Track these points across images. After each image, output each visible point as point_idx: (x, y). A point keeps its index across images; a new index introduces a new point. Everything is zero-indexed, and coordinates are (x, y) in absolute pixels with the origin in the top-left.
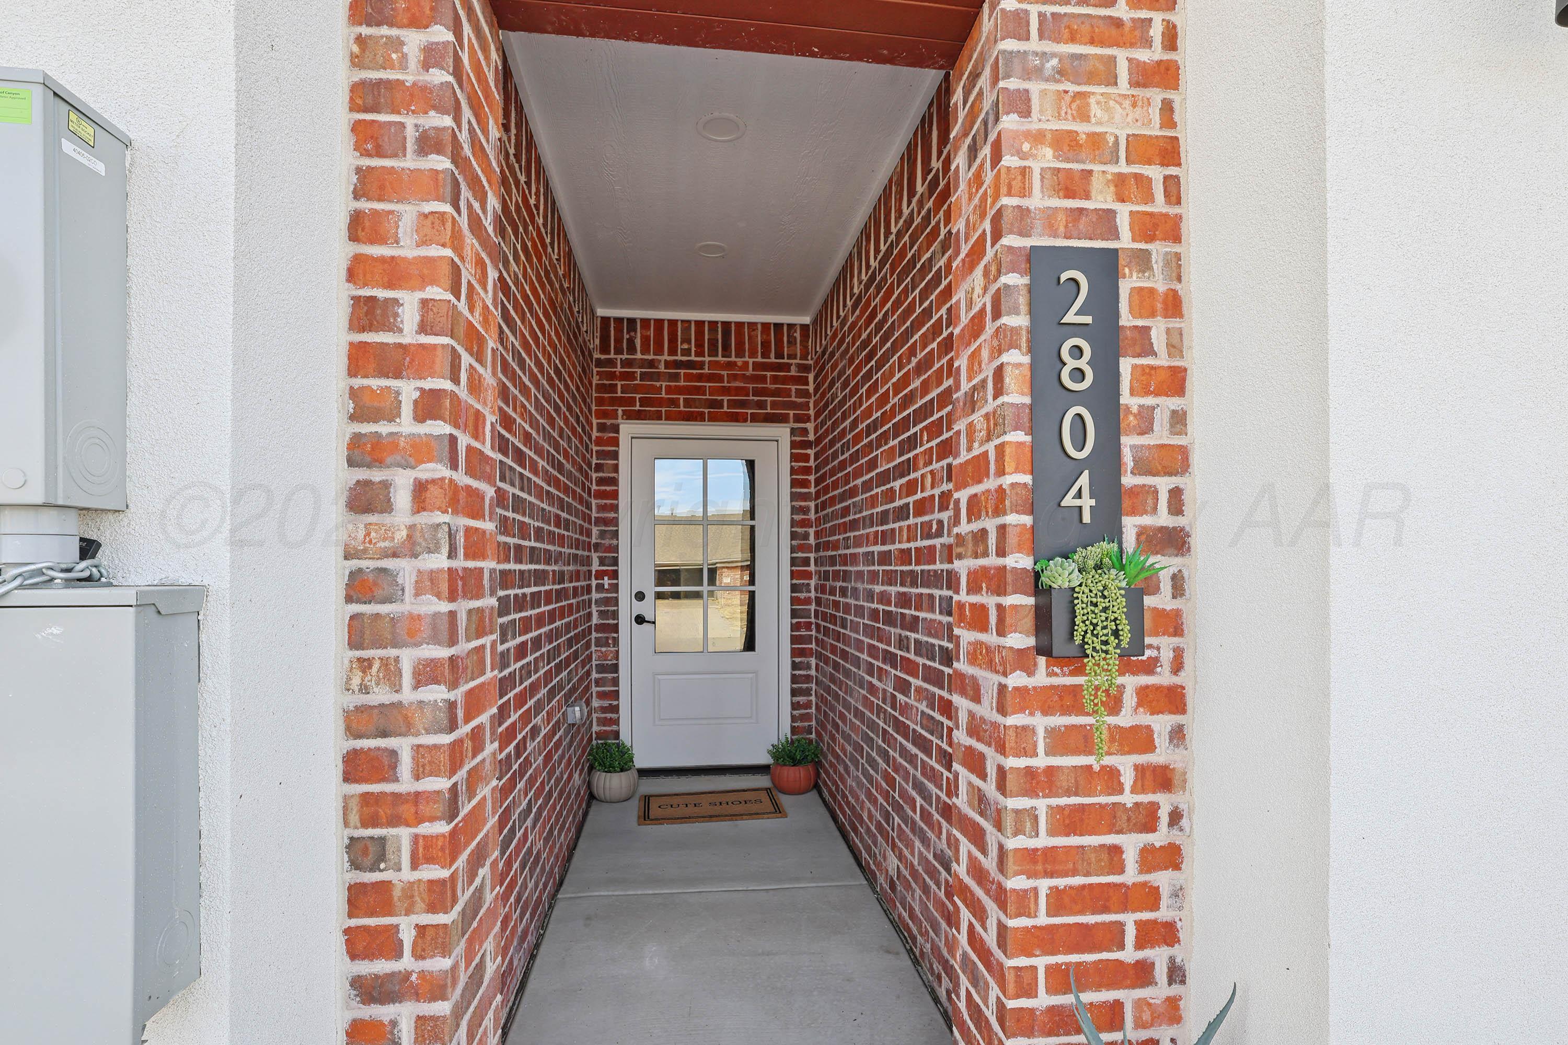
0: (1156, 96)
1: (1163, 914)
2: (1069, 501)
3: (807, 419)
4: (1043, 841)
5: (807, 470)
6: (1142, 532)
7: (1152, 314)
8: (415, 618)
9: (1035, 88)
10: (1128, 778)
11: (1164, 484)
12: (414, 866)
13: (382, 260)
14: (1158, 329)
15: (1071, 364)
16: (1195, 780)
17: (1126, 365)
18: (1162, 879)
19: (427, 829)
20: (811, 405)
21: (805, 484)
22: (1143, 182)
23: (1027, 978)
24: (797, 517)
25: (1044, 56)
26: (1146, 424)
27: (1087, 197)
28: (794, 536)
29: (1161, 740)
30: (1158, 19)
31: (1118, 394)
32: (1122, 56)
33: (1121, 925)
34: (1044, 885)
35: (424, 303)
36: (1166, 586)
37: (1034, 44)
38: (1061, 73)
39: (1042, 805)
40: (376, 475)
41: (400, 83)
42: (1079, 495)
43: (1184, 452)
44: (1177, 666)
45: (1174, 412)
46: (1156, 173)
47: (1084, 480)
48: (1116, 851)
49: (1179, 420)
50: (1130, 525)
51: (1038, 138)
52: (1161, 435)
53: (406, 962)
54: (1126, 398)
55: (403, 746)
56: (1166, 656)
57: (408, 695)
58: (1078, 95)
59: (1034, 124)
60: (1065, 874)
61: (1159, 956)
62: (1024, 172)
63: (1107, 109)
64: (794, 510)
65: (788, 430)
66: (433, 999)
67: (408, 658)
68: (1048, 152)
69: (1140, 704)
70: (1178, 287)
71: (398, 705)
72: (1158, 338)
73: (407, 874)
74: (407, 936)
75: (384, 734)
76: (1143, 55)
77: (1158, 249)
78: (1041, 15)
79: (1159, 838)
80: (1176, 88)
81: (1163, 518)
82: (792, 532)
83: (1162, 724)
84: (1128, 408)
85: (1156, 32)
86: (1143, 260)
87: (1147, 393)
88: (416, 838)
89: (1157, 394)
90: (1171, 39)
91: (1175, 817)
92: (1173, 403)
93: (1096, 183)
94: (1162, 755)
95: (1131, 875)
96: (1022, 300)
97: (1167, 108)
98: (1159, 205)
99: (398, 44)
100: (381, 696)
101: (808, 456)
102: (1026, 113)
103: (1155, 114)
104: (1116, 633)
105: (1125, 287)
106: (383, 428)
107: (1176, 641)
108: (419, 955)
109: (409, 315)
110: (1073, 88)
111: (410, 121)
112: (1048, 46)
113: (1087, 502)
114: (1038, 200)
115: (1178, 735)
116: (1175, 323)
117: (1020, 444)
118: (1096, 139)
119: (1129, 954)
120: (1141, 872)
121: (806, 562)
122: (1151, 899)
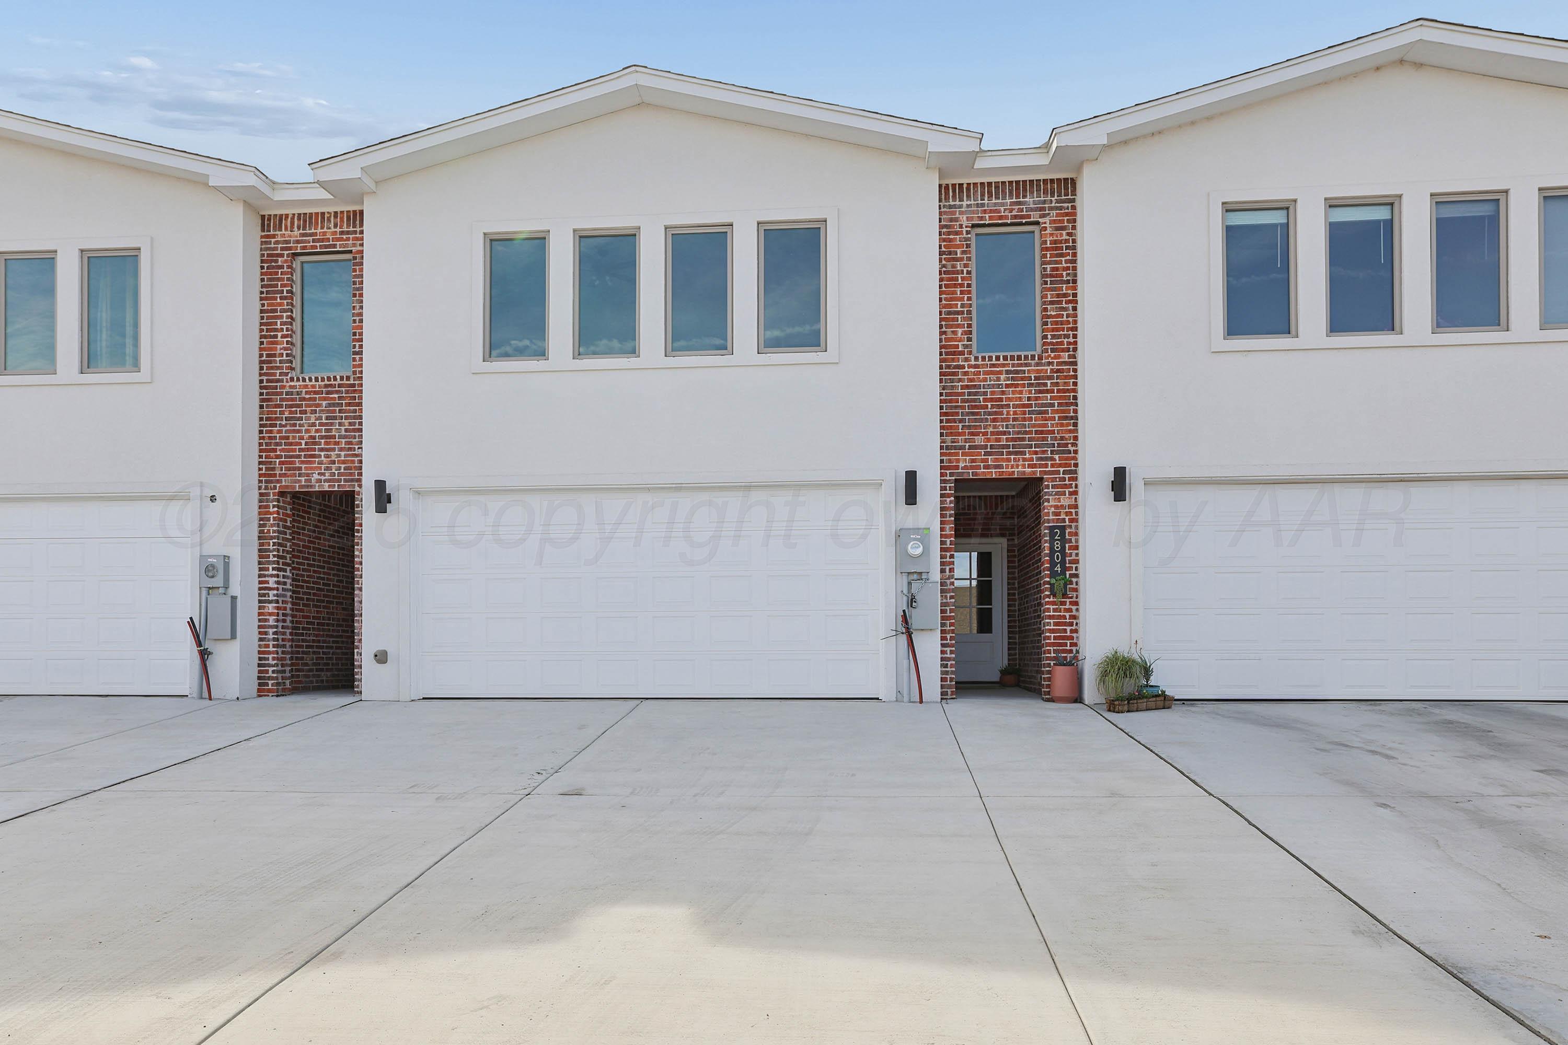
0: (1074, 497)
1: (1075, 641)
2: (1056, 569)
3: (1014, 535)
4: (1052, 627)
5: (1015, 556)
6: (1070, 574)
7: (1072, 536)
8: (949, 589)
9: (1050, 497)
10: (1068, 617)
11: (1074, 566)
12: (950, 627)
13: (944, 534)
14: (1073, 539)
15: (1057, 546)
16: (1081, 618)
17: (1067, 545)
18: (1074, 635)
19: (951, 621)
20: (1016, 529)
21: (1013, 562)
22: (1071, 513)
23: (1050, 651)
24: (1010, 576)
25: (1053, 492)
26: (1071, 555)
27: (1060, 516)
28: (1009, 583)
29: (1074, 611)
30: (1074, 483)
31: (1065, 550)
32: (1067, 491)
33: (1067, 643)
34: (1052, 635)
35: (950, 541)
36: (1074, 584)
37: (1051, 490)
38: (1056, 494)
39: (1052, 621)
40: (944, 567)
41: (946, 507)
42: (1058, 568)
43: (1078, 560)
44: (1077, 597)
45: (1076, 553)
46: (1073, 511)
47: (1059, 565)
48: (1066, 629)
49: (1077, 555)
50: (1068, 573)
51: (1051, 506)
52: (1074, 557)
53: (949, 641)
54: (1067, 551)
55: (948, 608)
56: (1075, 596)
57: (949, 601)
58: (1058, 498)
59: (1051, 503)
60: (1056, 633)
61: (1074, 649)
62: (1049, 512)
63: (1064, 500)
64: (1009, 573)
65: (1006, 540)
66: (952, 647)
67: (948, 595)
68: (1053, 509)
69: (1070, 604)
70: (1077, 531)
71: (947, 602)
72: (1073, 540)
73: (948, 628)
74: (948, 638)
75: (945, 607)
76: (1071, 490)
77: (1073, 524)
78: (1052, 485)
79: (1073, 628)
80: (1077, 495)
81: (1074, 572)
82: (1008, 582)
83: (1074, 608)
84: (1067, 553)
85: (1074, 486)
86: (1070, 527)
87: (1071, 550)
88: (950, 623)
89: (1073, 550)
90: (1076, 486)
91: (1077, 624)
92: (1076, 551)
93: (1062, 513)
94: (1074, 613)
95: (1068, 634)
96: (1048, 535)
97: (1076, 498)
98: (1074, 516)
99: (946, 500)
100: (945, 601)
101: (1014, 550)
102: (1049, 502)
103: (1073, 500)
104: (1062, 590)
105: (1067, 531)
106: (945, 560)
107: (1077, 593)
108: (950, 640)
109: (948, 543)
110: (1057, 497)
111: (948, 512)
112: (1053, 490)
113: (1059, 569)
114: (1051, 517)
115: (1077, 610)
116: (1076, 537)
117: (1048, 560)
118: (1062, 506)
119: (1068, 648)
120: (1070, 633)
121: (1014, 594)
122: (1072, 638)
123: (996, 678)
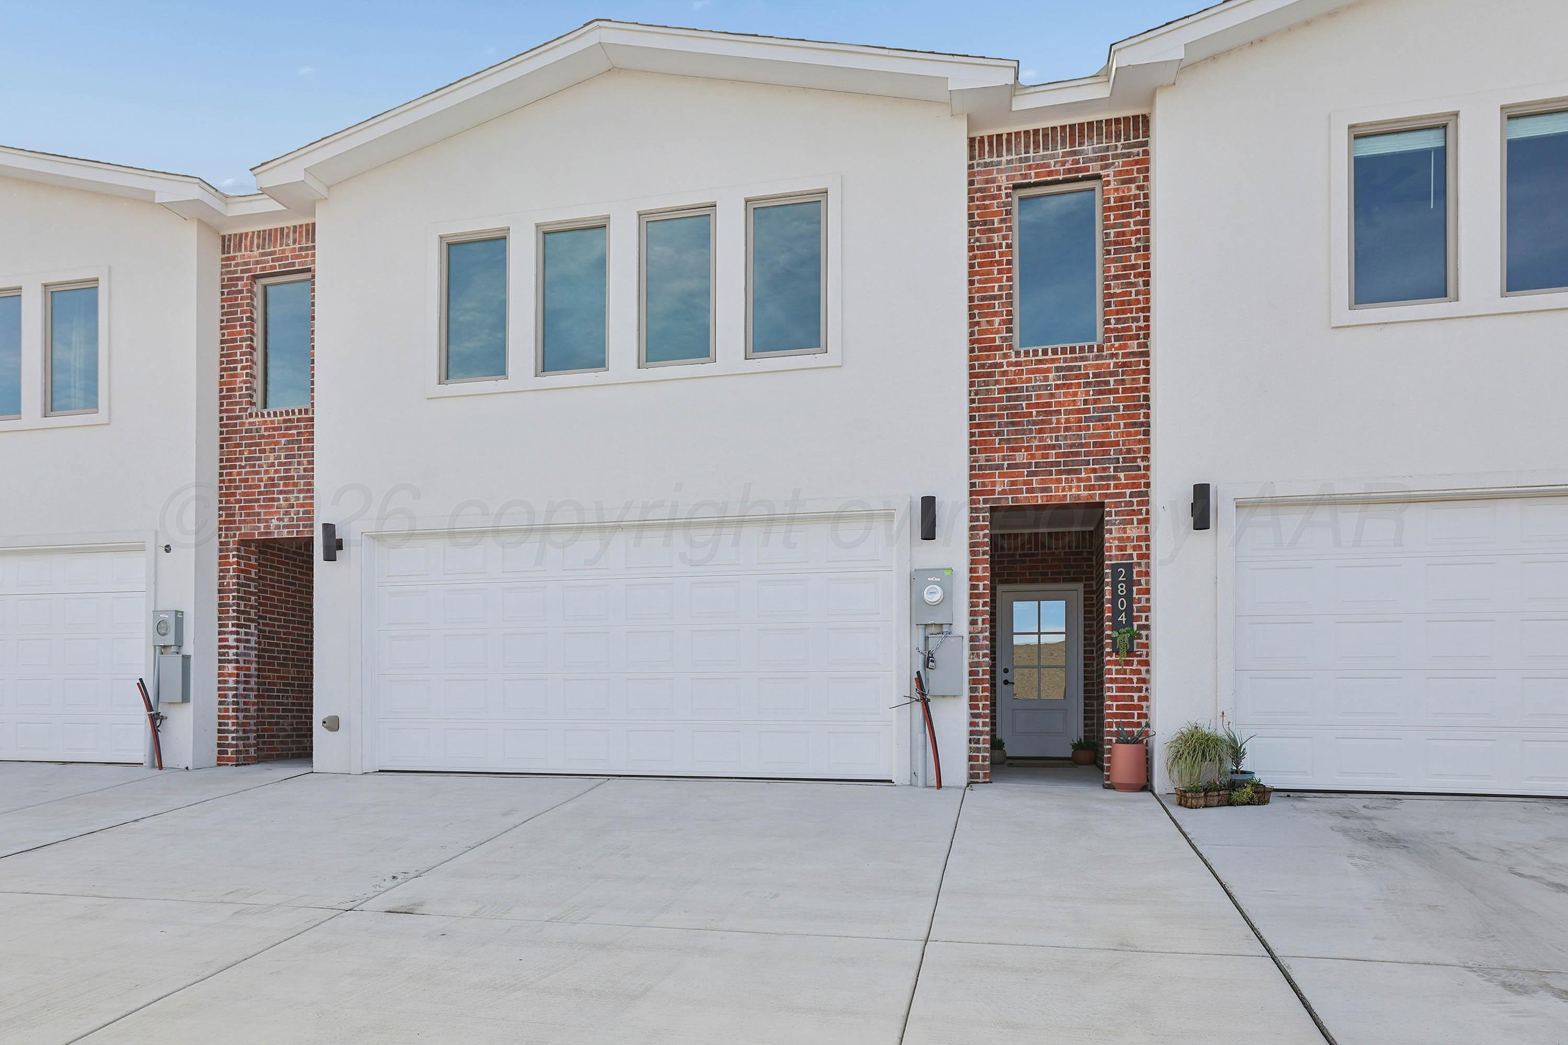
0: (1144, 526)
1: (1144, 711)
2: (1120, 619)
4: (1114, 694)
5: (1093, 605)
6: (1138, 626)
7: (1142, 577)
8: (982, 645)
9: (1113, 527)
10: (1135, 681)
11: (1144, 615)
12: (982, 693)
13: (976, 576)
14: (1143, 580)
15: (1121, 589)
16: (1152, 681)
17: (1135, 589)
18: (1144, 704)
19: (984, 685)
20: (1094, 572)
21: (1092, 612)
22: (1140, 546)
23: (1111, 724)
24: (1087, 629)
25: (1116, 520)
26: (1140, 600)
27: (1126, 551)
28: (1085, 639)
29: (1144, 672)
30: (1144, 508)
31: (1132, 595)
32: (1135, 518)
33: (1134, 713)
34: (1115, 704)
35: (984, 584)
36: (1144, 638)
37: (1114, 517)
38: (1120, 524)
39: (1114, 686)
40: (975, 618)
41: (979, 542)
42: (1122, 618)
43: (1149, 608)
44: (1147, 655)
45: (1146, 599)
46: (1143, 544)
47: (1123, 614)
48: (1132, 696)
49: (1148, 600)
50: (1135, 624)
51: (1114, 539)
52: (1143, 603)
53: (981, 711)
54: (1135, 596)
55: (980, 669)
56: (1144, 653)
57: (981, 660)
58: (1124, 528)
59: (1114, 535)
60: (1120, 701)
61: (1143, 721)
62: (1111, 547)
63: (1131, 530)
64: (1085, 626)
65: (1083, 585)
66: (986, 718)
67: (981, 653)
68: (1117, 542)
69: (1138, 664)
70: (1148, 570)
71: (979, 661)
72: (1143, 582)
73: (981, 694)
74: (981, 706)
75: (977, 667)
76: (1140, 517)
77: (1143, 562)
78: (1115, 511)
79: (1143, 694)
80: (1149, 524)
81: (1143, 622)
82: (1085, 637)
83: (1143, 669)
84: (1135, 598)
85: (1144, 511)
86: (1139, 564)
87: (1140, 594)
88: (982, 687)
89: (1142, 595)
90: (1148, 512)
91: (1147, 690)
92: (1147, 596)
93: (1128, 547)
94: (1144, 675)
95: (1136, 702)
96: (1110, 575)
97: (1147, 528)
98: (1144, 551)
99: (978, 534)
100: (976, 660)
101: (1093, 598)
102: (1111, 533)
103: (1143, 530)
104: (1126, 646)
105: (1135, 571)
106: (977, 609)
107: (1147, 650)
108: (983, 710)
109: (981, 587)
110: (1122, 526)
111: (981, 549)
112: (1117, 518)
113: (1124, 619)
114: (1114, 553)
115: (1148, 671)
116: (1147, 578)
117: (1109, 607)
118: (1128, 538)
119: (1136, 720)
120: (1138, 701)
122: (1141, 708)
123: (1068, 753)
